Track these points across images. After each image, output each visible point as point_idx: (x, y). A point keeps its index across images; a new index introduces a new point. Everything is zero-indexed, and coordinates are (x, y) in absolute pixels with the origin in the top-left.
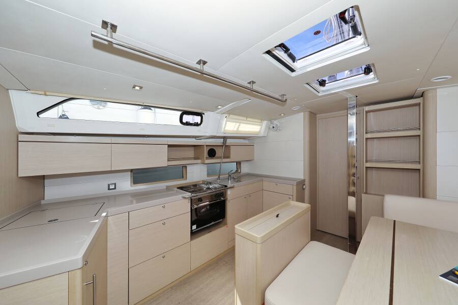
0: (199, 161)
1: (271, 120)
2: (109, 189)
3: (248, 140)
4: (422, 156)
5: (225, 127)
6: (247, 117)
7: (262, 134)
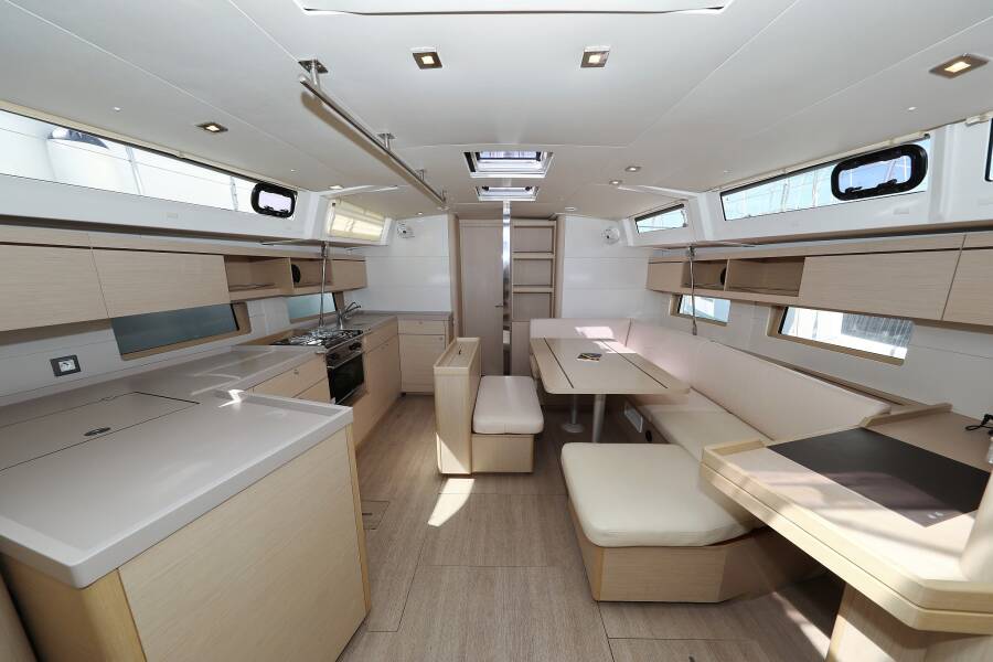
0: (276, 291)
1: (397, 218)
3: (353, 249)
4: (554, 281)
5: (332, 225)
6: (365, 209)
7: (383, 242)
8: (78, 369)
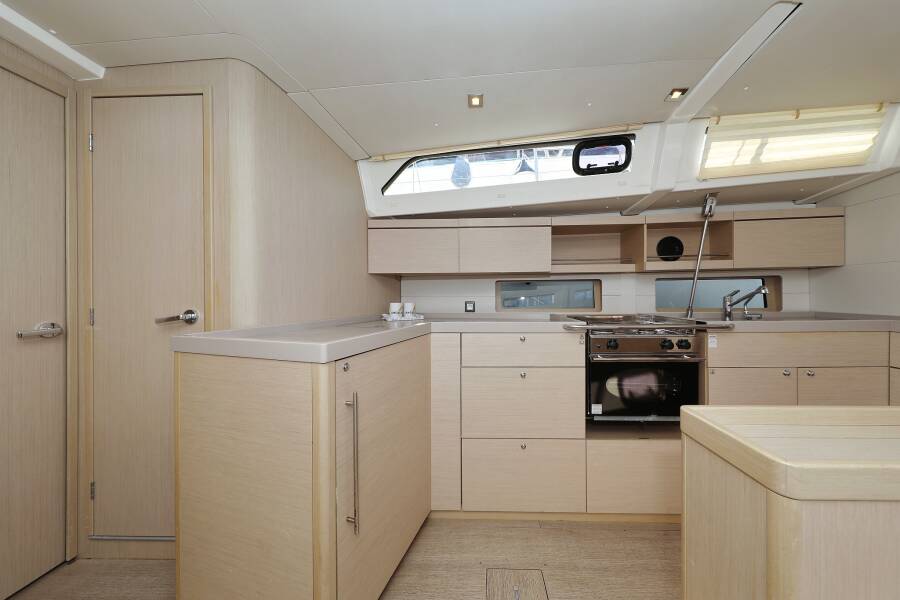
0: (631, 267)
2: (466, 311)
5: (704, 160)
8: (474, 311)
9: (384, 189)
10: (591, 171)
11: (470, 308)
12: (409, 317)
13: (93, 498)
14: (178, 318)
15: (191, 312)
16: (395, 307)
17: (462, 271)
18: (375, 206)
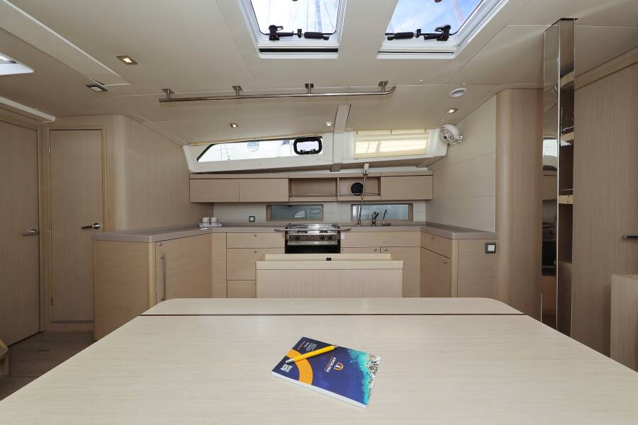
2: (250, 221)
5: (355, 150)
8: (254, 221)
9: (198, 159)
10: (302, 153)
11: (252, 219)
12: (214, 225)
13: (52, 304)
14: (91, 227)
15: (96, 224)
16: (206, 220)
17: (241, 201)
18: (193, 167)
